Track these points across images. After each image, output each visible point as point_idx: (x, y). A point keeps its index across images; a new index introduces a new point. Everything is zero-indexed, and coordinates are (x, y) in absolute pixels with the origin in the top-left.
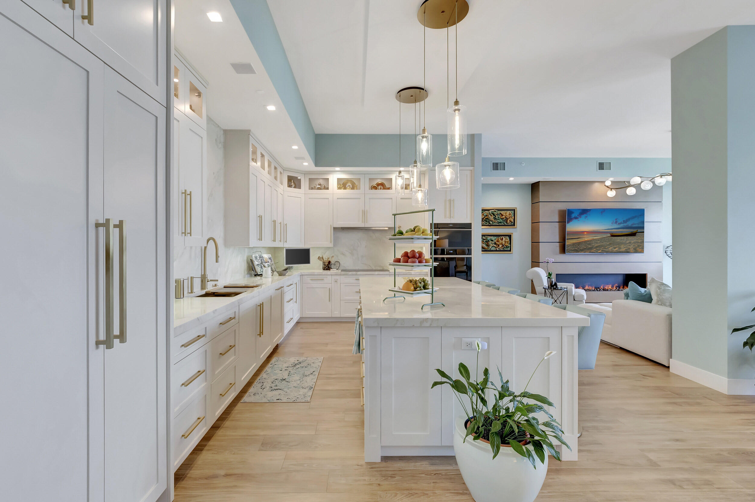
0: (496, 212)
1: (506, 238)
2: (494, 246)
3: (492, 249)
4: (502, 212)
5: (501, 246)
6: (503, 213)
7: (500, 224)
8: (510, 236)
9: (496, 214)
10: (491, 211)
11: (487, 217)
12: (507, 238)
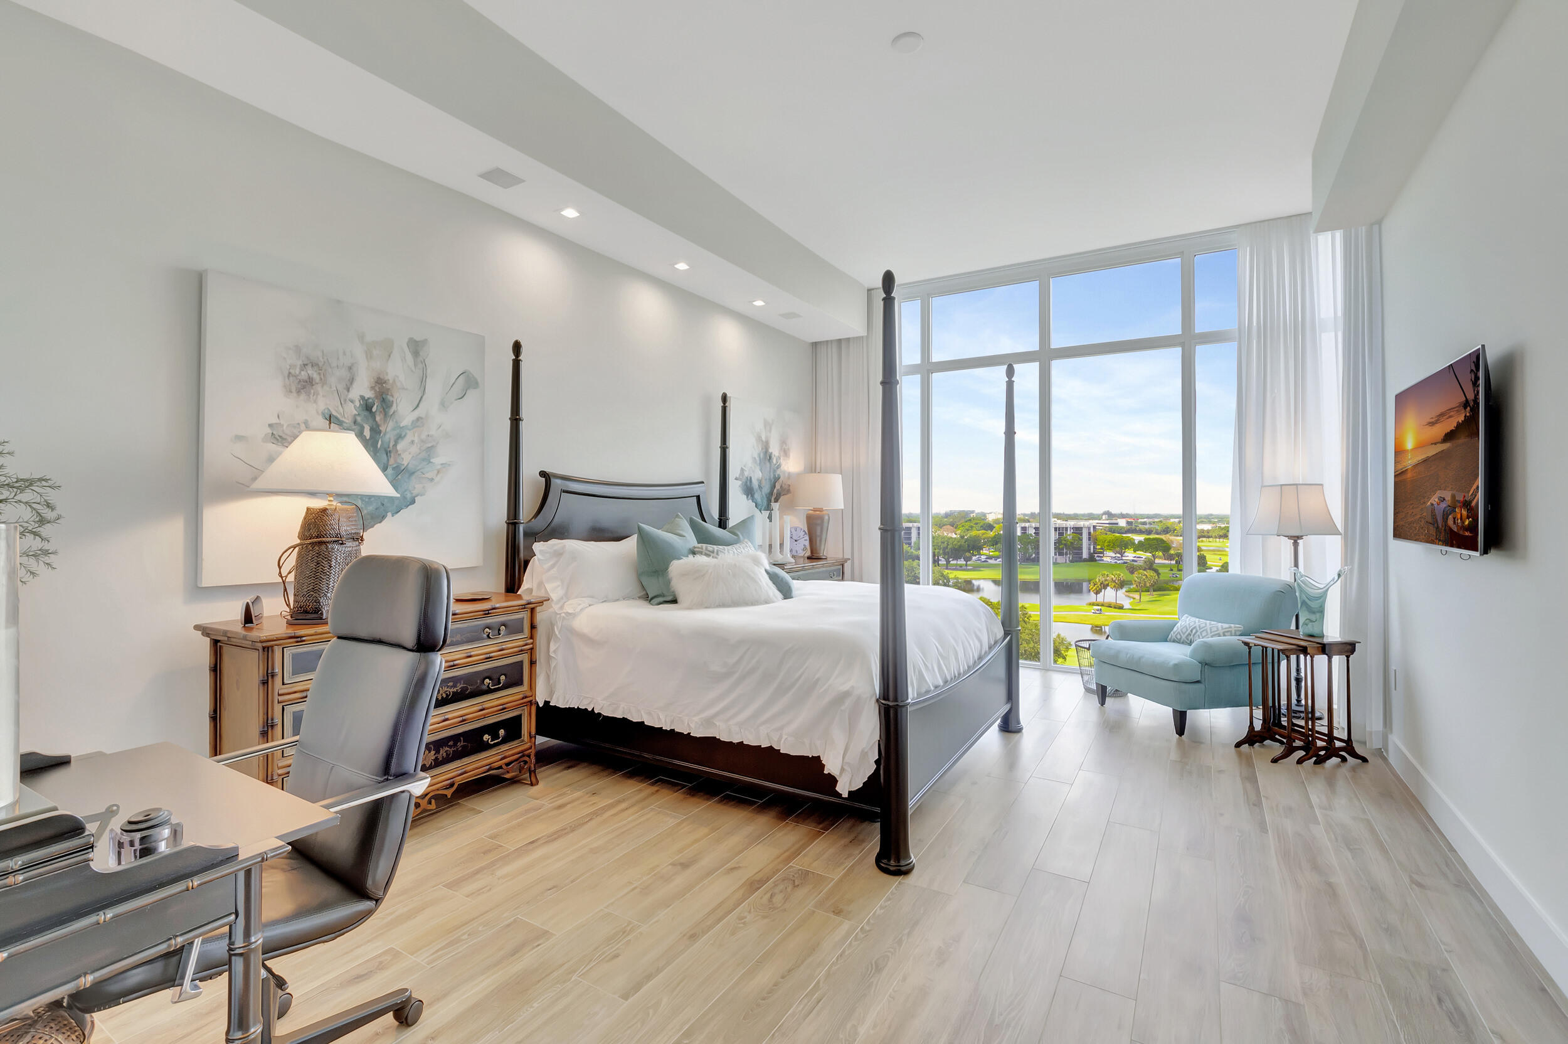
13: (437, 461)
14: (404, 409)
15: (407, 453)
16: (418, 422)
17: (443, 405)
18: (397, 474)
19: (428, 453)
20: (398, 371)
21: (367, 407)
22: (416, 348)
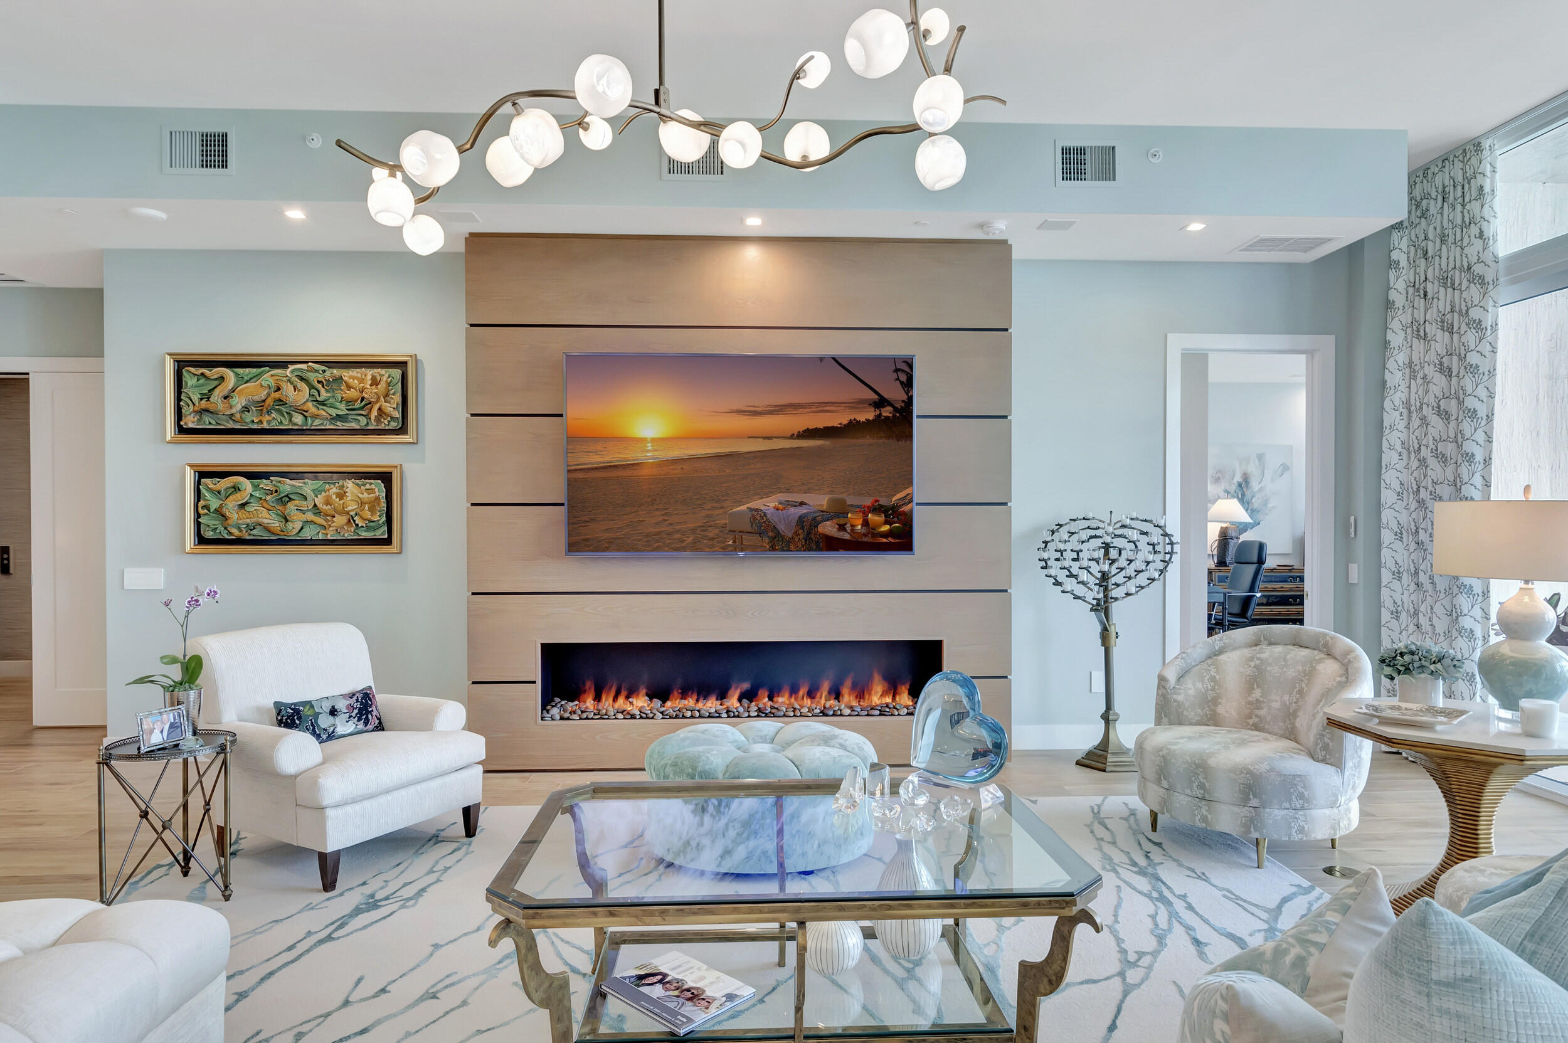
0: (316, 371)
1: (368, 486)
2: (312, 522)
3: (307, 534)
4: (347, 374)
5: (340, 520)
6: (353, 378)
7: (340, 425)
8: (386, 478)
9: (319, 382)
10: (292, 367)
11: (277, 395)
12: (373, 486)
13: (1270, 505)
14: (1255, 485)
15: (1256, 503)
16: (1261, 489)
17: (1272, 480)
18: (1252, 512)
19: (1266, 502)
20: (1253, 469)
21: (1240, 485)
22: (1260, 457)
